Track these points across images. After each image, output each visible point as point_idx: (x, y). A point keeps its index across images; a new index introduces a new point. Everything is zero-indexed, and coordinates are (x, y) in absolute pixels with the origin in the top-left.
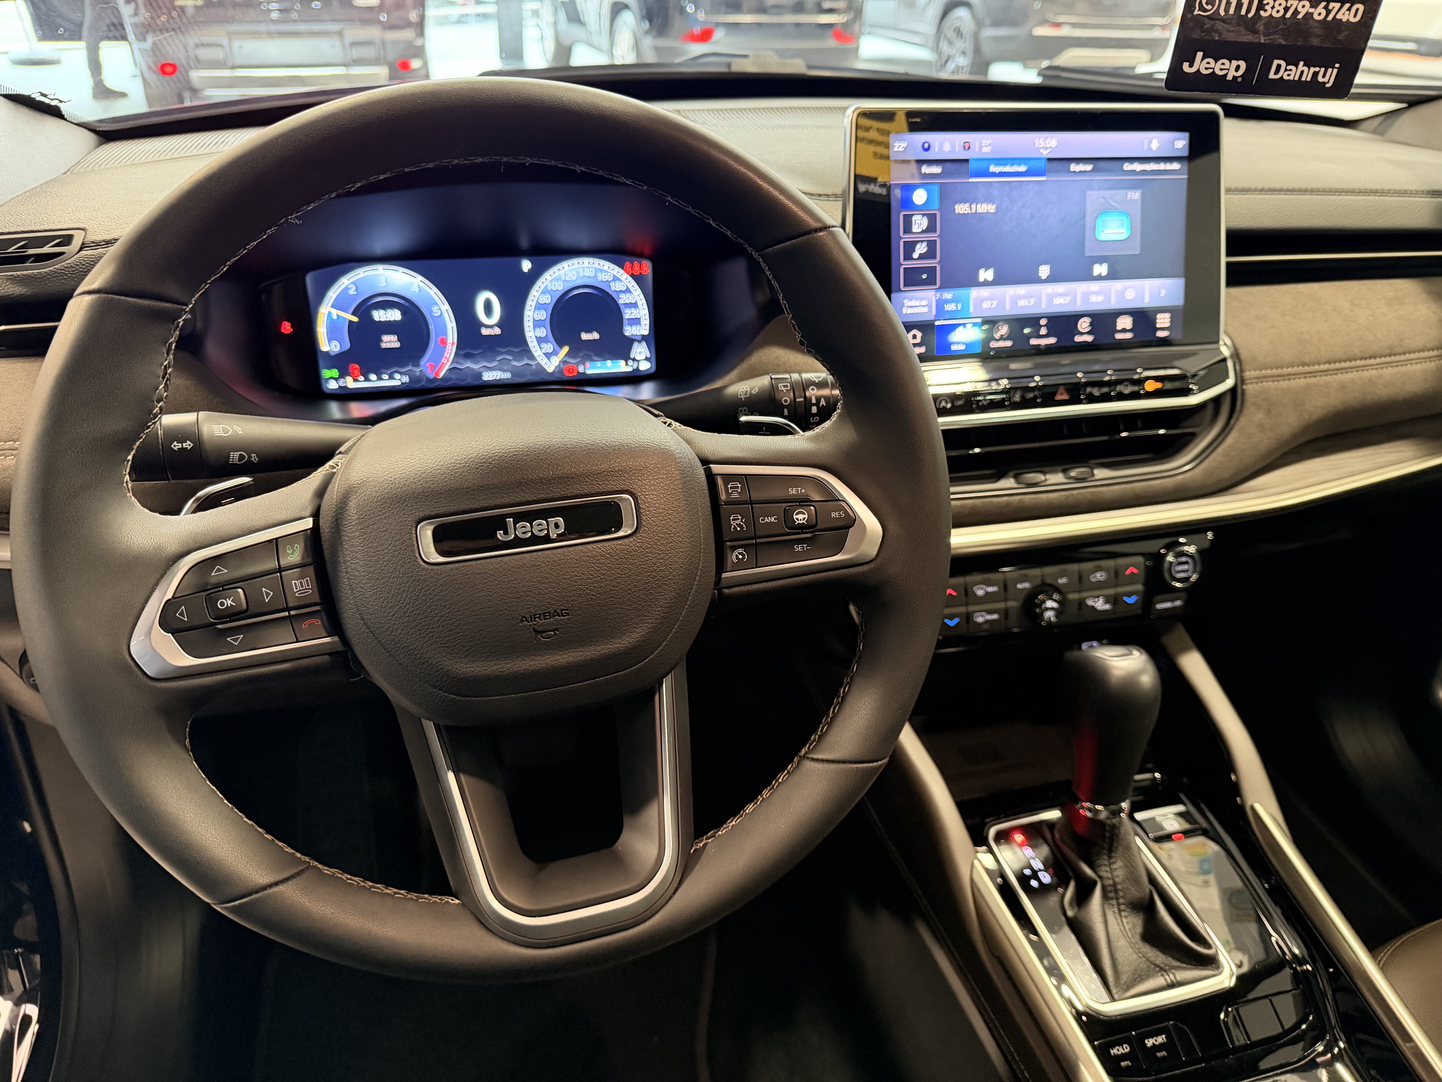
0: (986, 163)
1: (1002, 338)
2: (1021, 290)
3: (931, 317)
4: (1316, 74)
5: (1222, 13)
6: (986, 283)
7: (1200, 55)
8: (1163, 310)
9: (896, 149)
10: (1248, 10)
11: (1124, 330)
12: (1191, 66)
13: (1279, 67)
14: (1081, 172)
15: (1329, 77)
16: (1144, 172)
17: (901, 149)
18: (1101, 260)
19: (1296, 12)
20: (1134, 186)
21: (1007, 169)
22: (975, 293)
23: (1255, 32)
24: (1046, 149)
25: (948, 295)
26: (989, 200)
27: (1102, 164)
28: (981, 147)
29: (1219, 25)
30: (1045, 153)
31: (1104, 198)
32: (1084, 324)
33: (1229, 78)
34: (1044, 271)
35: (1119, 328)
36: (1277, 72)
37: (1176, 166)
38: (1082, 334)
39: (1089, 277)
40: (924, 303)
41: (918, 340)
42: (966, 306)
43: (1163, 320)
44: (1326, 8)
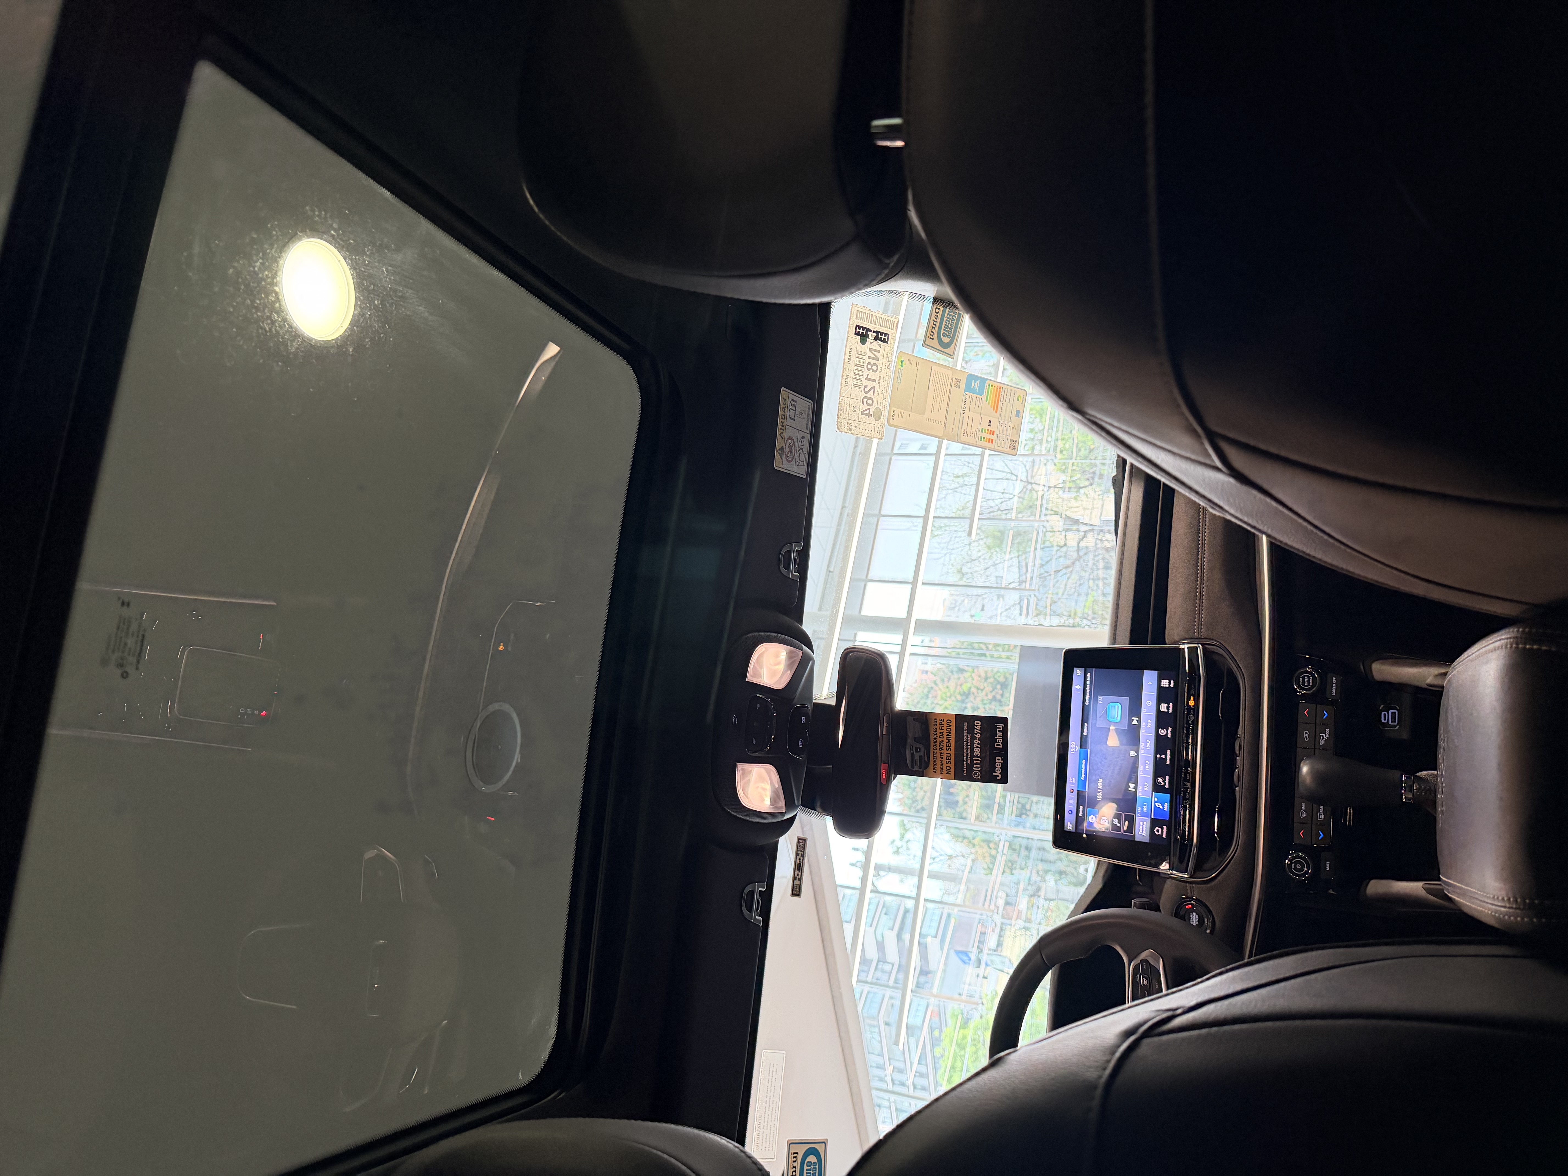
0: (1080, 781)
1: (1164, 781)
2: (1141, 768)
3: (1149, 820)
4: (999, 731)
5: (979, 769)
6: (1136, 788)
7: (994, 774)
8: (1159, 683)
9: (1071, 828)
10: (978, 760)
11: (1168, 708)
12: (998, 776)
13: (997, 745)
14: (1087, 730)
15: (1000, 726)
16: (1090, 695)
17: (1071, 825)
18: (1131, 721)
19: (978, 744)
20: (1096, 699)
21: (1083, 770)
22: (1139, 795)
23: (986, 756)
24: (1076, 748)
25: (1139, 809)
26: (1097, 781)
27: (1085, 718)
28: (1073, 783)
29: (984, 769)
30: (1078, 748)
31: (1100, 717)
32: (1162, 732)
33: (1002, 762)
34: (1133, 754)
35: (1166, 711)
36: (999, 745)
37: (1089, 675)
38: (1167, 733)
39: (1138, 727)
40: (1141, 823)
41: (1160, 829)
42: (1145, 800)
43: (1165, 683)
44: (976, 734)
